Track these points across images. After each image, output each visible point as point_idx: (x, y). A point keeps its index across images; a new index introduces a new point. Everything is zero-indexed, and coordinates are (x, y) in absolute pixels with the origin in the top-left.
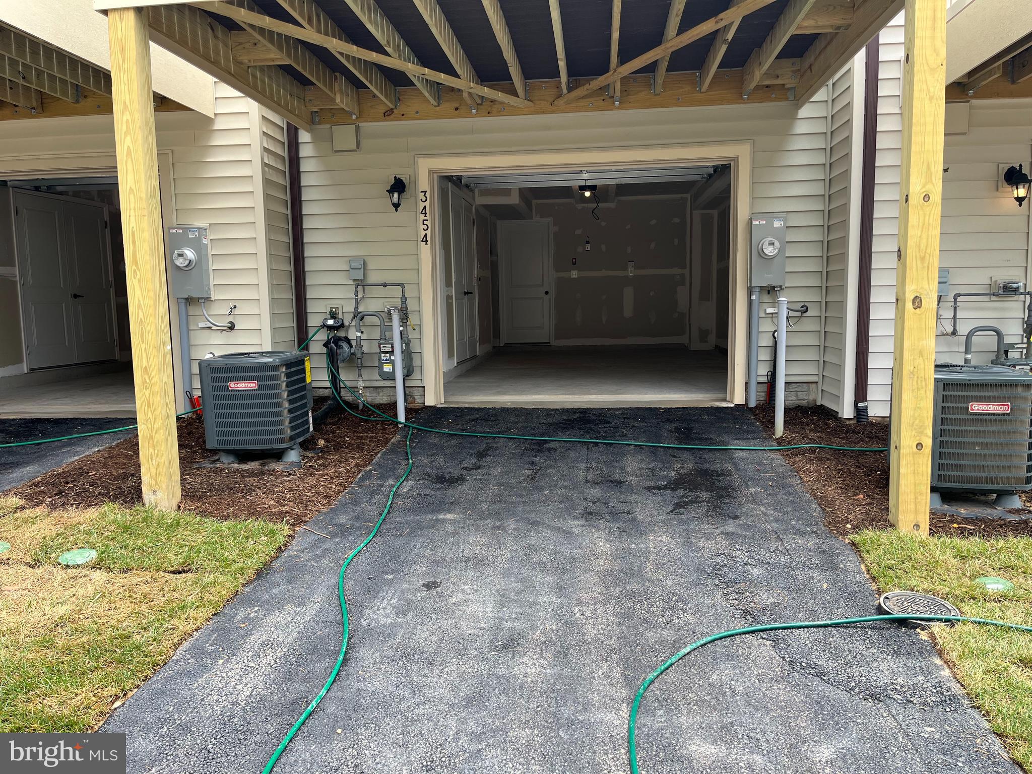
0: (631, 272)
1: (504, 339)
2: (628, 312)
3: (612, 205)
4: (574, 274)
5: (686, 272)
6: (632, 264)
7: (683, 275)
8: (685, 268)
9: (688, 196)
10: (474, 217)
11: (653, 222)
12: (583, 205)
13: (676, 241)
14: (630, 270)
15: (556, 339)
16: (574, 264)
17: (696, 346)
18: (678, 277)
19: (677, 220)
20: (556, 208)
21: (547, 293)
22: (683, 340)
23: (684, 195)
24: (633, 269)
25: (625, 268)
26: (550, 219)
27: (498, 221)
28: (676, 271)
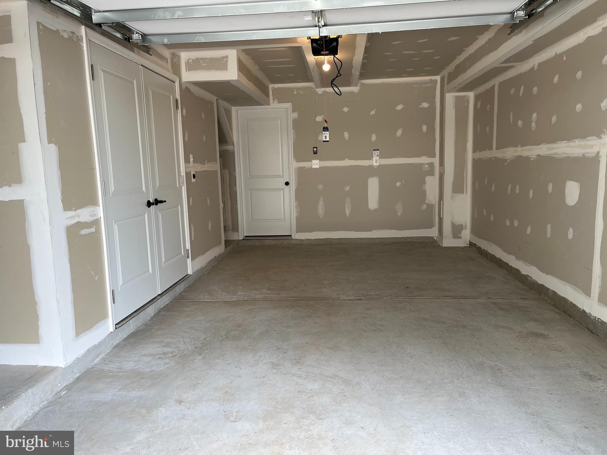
0: (376, 161)
1: (244, 231)
2: (373, 203)
3: (355, 89)
4: (316, 164)
5: (436, 161)
6: (377, 153)
7: (431, 165)
8: (434, 156)
9: (438, 78)
10: (178, 97)
11: (400, 107)
12: (323, 89)
13: (425, 128)
14: (374, 159)
15: (297, 232)
16: (315, 153)
17: (448, 242)
18: (427, 166)
19: (425, 105)
20: (295, 93)
21: (287, 184)
22: (433, 233)
23: (433, 78)
24: (378, 158)
25: (370, 158)
26: (289, 105)
27: (233, 108)
28: (424, 160)
